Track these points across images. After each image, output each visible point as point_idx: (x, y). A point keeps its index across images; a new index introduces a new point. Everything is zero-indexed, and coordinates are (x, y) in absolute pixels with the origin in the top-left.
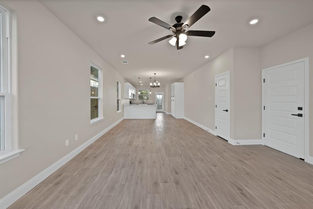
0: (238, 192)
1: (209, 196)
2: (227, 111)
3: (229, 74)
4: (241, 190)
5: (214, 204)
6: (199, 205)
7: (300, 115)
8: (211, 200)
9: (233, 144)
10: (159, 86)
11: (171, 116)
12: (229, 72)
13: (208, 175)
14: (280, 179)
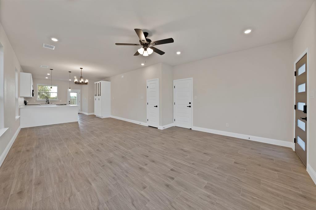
0: (183, 151)
1: (174, 159)
2: (157, 106)
3: (158, 80)
4: (183, 150)
5: (179, 161)
6: (174, 165)
7: (190, 107)
8: (177, 160)
9: (162, 129)
10: (86, 84)
11: (94, 116)
12: (158, 79)
13: (164, 150)
14: (190, 139)
